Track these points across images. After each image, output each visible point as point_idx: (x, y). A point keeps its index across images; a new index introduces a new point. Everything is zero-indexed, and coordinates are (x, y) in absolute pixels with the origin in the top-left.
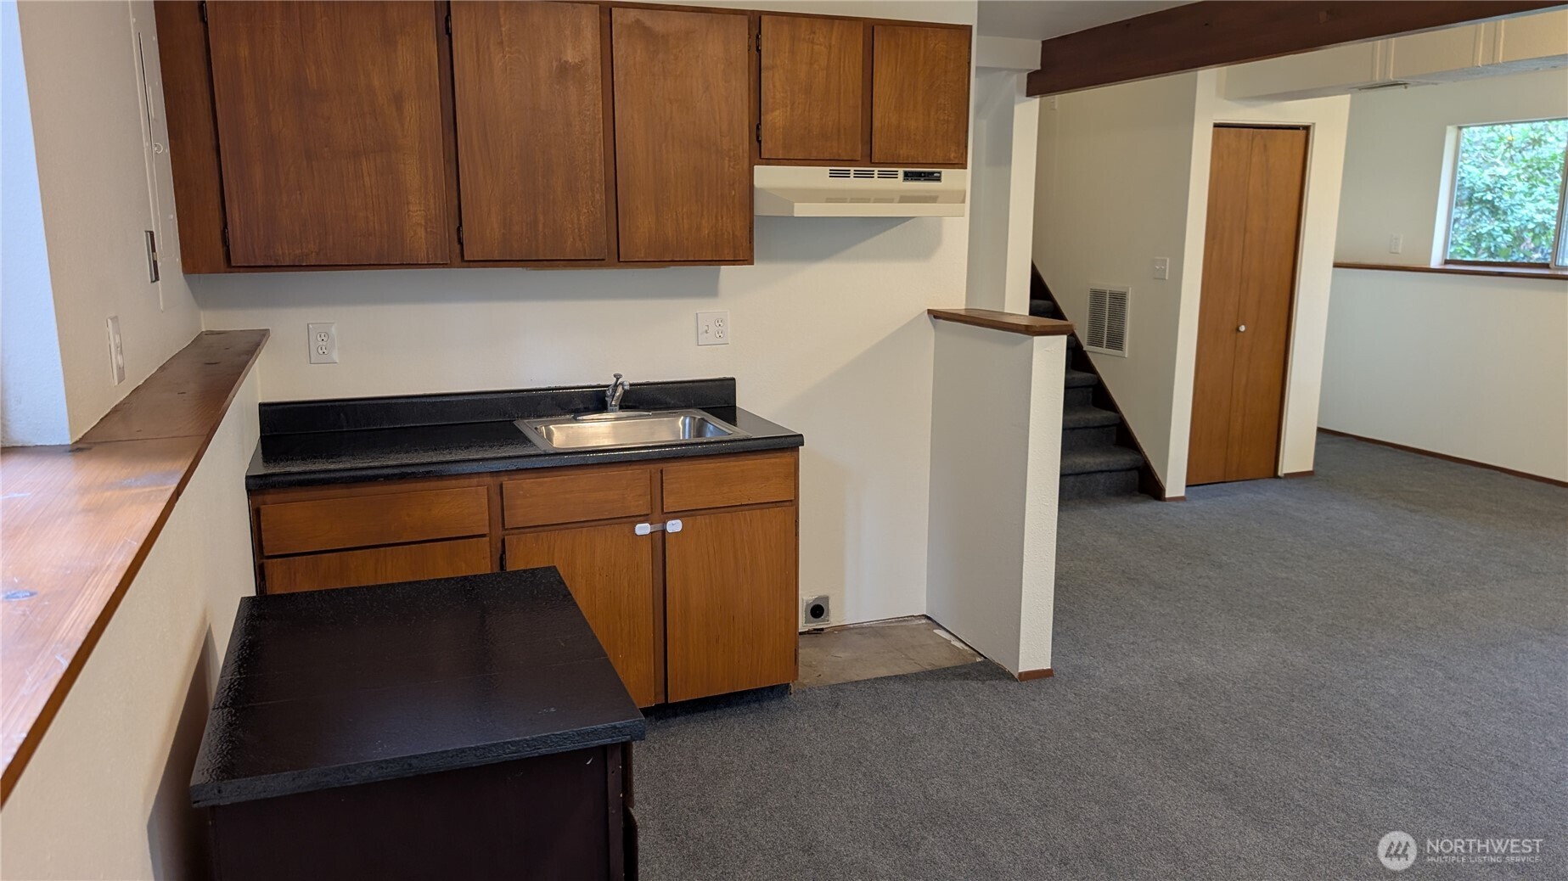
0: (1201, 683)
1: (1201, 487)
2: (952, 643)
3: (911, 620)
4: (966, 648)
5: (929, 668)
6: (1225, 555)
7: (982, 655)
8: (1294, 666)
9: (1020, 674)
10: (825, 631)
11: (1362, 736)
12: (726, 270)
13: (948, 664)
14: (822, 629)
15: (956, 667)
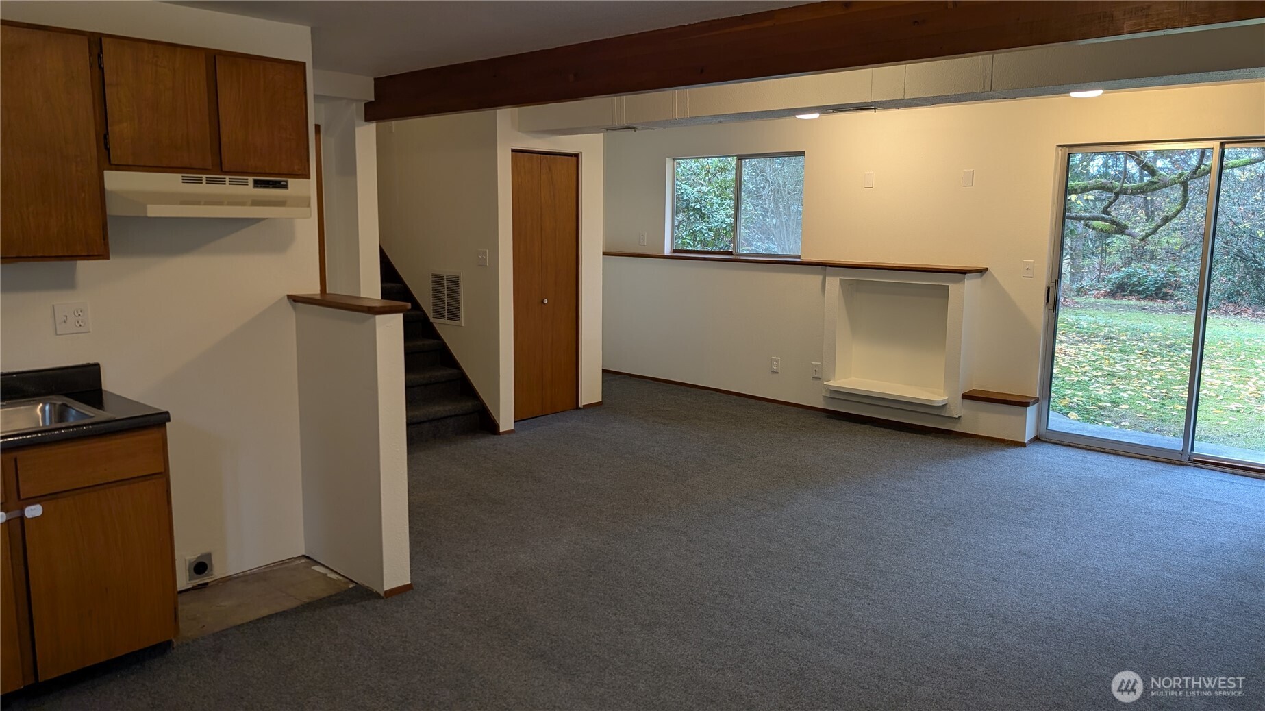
0: (526, 574)
1: (526, 421)
2: (329, 575)
3: (291, 562)
4: (341, 578)
5: (307, 601)
6: (543, 471)
7: (353, 582)
8: (591, 549)
9: (386, 592)
10: (209, 585)
11: (637, 594)
12: (82, 265)
13: (325, 594)
14: (207, 584)
15: (331, 596)
